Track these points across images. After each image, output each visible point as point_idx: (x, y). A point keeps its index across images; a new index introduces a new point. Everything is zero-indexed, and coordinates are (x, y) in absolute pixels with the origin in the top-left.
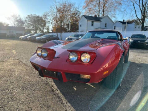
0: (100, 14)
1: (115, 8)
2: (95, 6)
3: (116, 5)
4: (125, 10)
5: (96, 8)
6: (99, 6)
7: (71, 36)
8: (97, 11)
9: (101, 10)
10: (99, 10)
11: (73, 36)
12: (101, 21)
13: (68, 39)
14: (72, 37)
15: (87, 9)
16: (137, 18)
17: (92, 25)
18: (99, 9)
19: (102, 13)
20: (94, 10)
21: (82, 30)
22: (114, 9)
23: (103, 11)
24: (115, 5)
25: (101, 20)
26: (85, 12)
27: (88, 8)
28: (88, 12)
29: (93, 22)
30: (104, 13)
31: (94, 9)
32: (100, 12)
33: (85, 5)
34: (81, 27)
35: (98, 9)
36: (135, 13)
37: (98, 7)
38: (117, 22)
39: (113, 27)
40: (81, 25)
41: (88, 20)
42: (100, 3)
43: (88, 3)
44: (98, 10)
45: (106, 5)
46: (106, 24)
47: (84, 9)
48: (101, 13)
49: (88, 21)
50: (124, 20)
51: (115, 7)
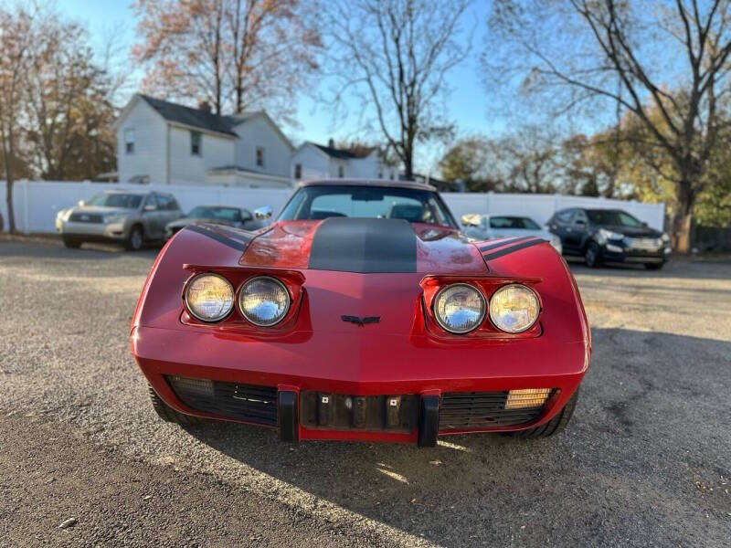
0: (222, 99)
1: (289, 80)
2: (193, 57)
3: (297, 70)
4: (338, 98)
5: (202, 67)
6: (216, 61)
7: (87, 204)
8: (208, 83)
9: (225, 79)
10: (219, 83)
11: (99, 205)
12: (234, 135)
13: (76, 218)
14: (95, 209)
15: (152, 64)
16: (387, 135)
17: (196, 150)
18: (217, 75)
19: (235, 96)
20: (190, 74)
21: (141, 173)
22: (287, 85)
23: (240, 91)
24: (294, 66)
25: (237, 130)
26: (145, 82)
27: (162, 63)
28: (162, 80)
29: (196, 136)
30: (245, 96)
31: (194, 71)
32: (225, 91)
33: (143, 42)
34: (130, 158)
35: (214, 78)
36: (376, 115)
37: (210, 65)
38: (307, 145)
39: (293, 170)
40: (130, 147)
41: (173, 123)
42: (223, 47)
43: (157, 35)
44: (213, 83)
45: (249, 63)
46: (259, 153)
47: (141, 61)
48: (229, 97)
49: (169, 126)
50: (331, 142)
51: (288, 76)
